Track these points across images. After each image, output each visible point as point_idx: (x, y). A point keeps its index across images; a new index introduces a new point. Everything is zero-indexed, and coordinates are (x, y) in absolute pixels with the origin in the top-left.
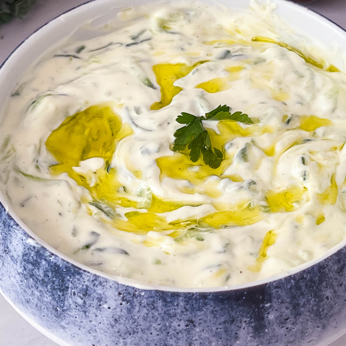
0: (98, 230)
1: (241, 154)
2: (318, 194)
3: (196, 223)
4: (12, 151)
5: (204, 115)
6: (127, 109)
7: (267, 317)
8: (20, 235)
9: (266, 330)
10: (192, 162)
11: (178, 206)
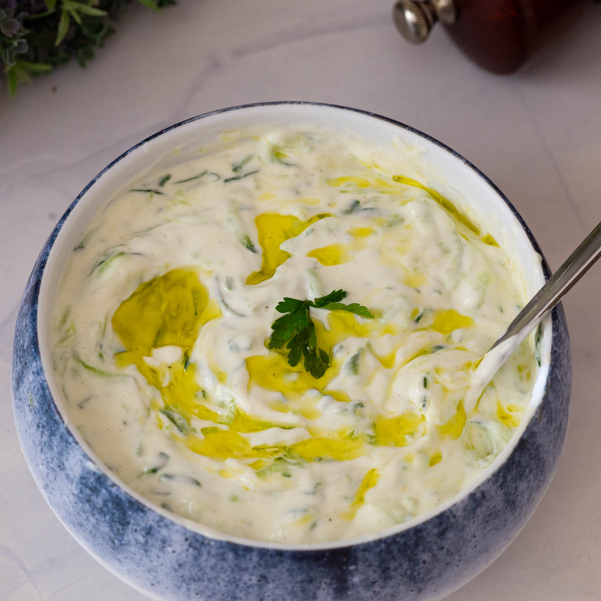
0: (168, 451)
1: (350, 363)
2: (437, 427)
3: (285, 450)
4: (71, 332)
5: (313, 301)
6: (217, 279)
7: (351, 580)
10: (290, 367)
11: (267, 426)
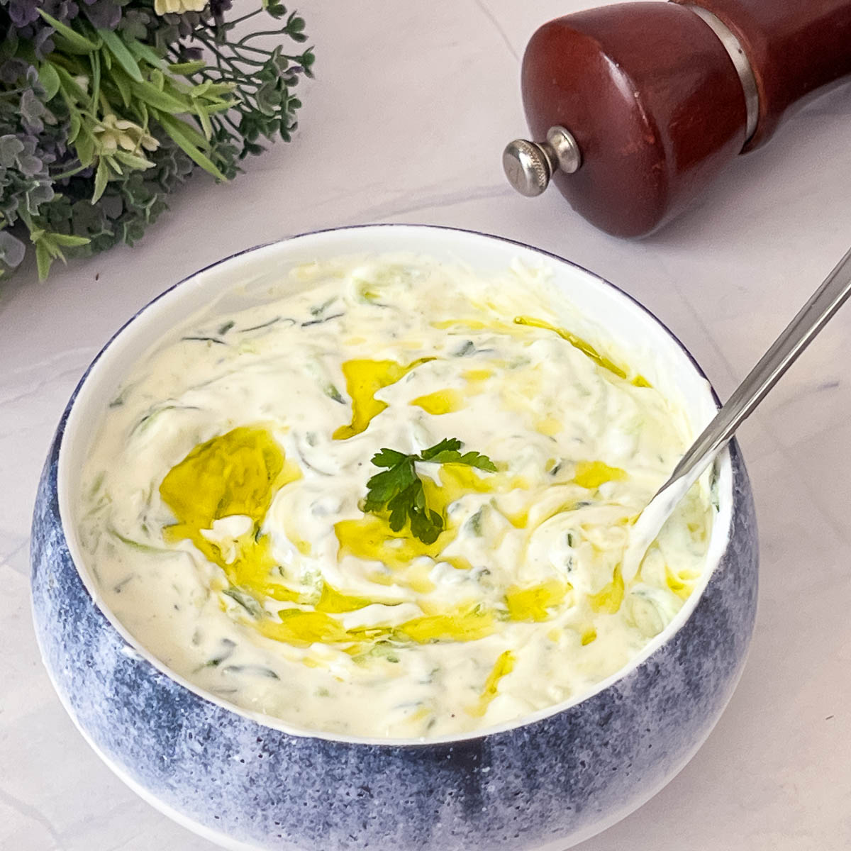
0: (233, 637)
1: (470, 523)
2: (589, 596)
3: (390, 633)
4: (106, 501)
5: (419, 454)
6: (296, 436)
7: (485, 789)
8: (112, 640)
9: (484, 809)
10: (392, 532)
11: (364, 603)
